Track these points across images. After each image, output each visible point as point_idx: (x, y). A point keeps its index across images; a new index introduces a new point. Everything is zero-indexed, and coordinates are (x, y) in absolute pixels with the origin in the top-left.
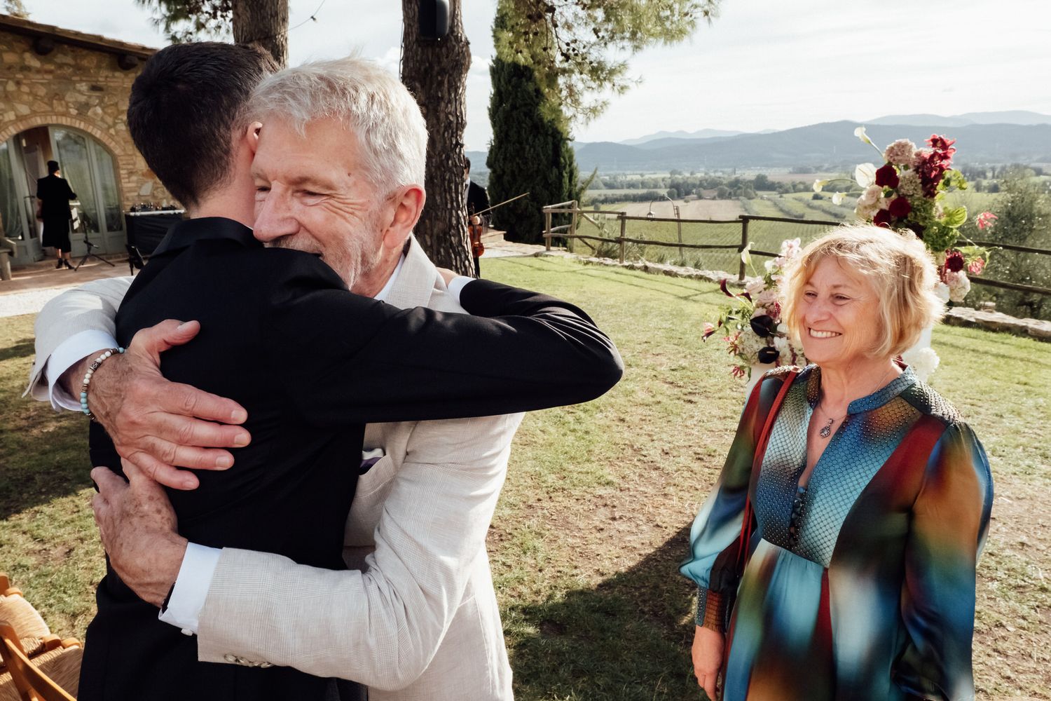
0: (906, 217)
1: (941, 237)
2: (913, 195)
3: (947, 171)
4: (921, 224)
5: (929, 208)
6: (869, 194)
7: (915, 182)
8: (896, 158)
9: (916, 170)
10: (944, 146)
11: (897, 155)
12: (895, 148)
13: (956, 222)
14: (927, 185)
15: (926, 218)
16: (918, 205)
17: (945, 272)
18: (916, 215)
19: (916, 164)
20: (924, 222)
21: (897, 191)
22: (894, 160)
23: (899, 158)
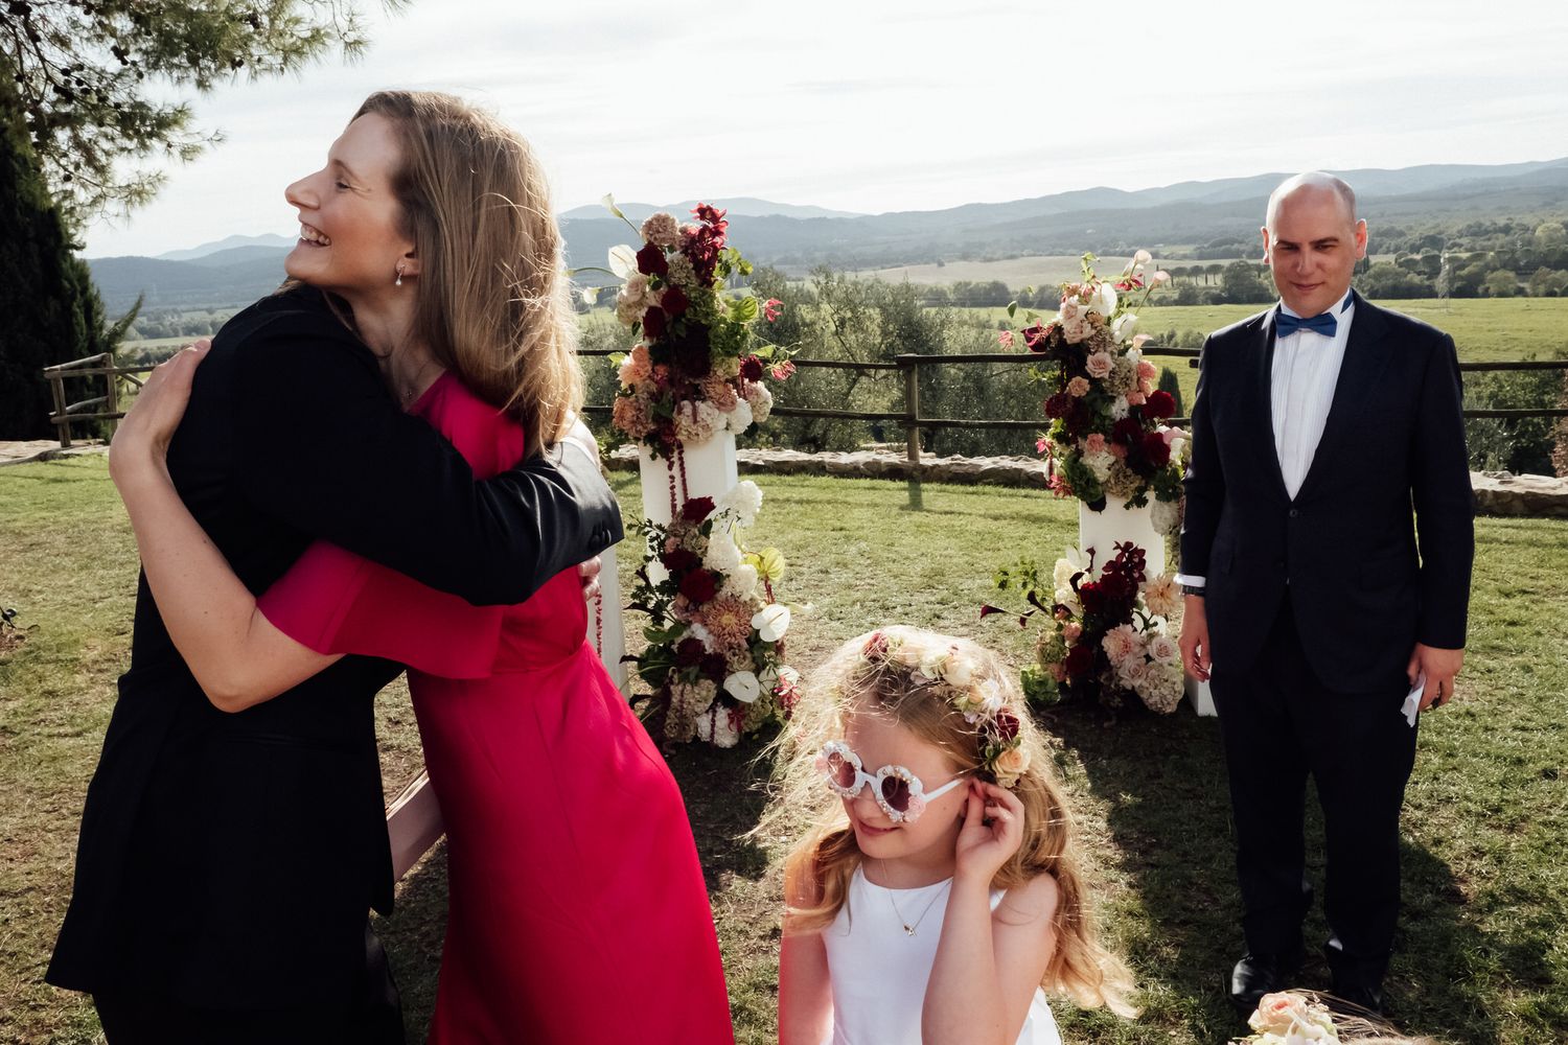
0: (684, 316)
1: (732, 336)
2: (686, 285)
3: (724, 251)
4: (703, 322)
5: (709, 300)
6: (631, 286)
7: (687, 267)
8: (657, 236)
9: (685, 252)
10: (715, 218)
11: (659, 232)
12: (655, 223)
13: (747, 317)
14: (701, 270)
15: (708, 314)
16: (695, 298)
17: (743, 385)
18: (696, 310)
19: (683, 244)
20: (707, 319)
21: (667, 281)
22: (655, 239)
23: (662, 236)
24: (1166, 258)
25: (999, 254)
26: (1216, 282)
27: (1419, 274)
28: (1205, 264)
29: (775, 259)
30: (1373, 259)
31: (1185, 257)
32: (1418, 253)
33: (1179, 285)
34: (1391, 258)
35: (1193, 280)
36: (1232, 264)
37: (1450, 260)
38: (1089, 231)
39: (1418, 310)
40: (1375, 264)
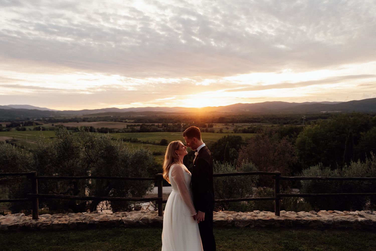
24: (128, 122)
25: (92, 120)
26: (139, 128)
27: (177, 127)
28: (137, 124)
29: (35, 119)
30: (169, 124)
31: (132, 123)
32: (176, 123)
33: (132, 128)
34: (171, 124)
35: (134, 127)
36: (142, 125)
37: (183, 125)
38: (112, 116)
39: (178, 134)
40: (169, 125)
